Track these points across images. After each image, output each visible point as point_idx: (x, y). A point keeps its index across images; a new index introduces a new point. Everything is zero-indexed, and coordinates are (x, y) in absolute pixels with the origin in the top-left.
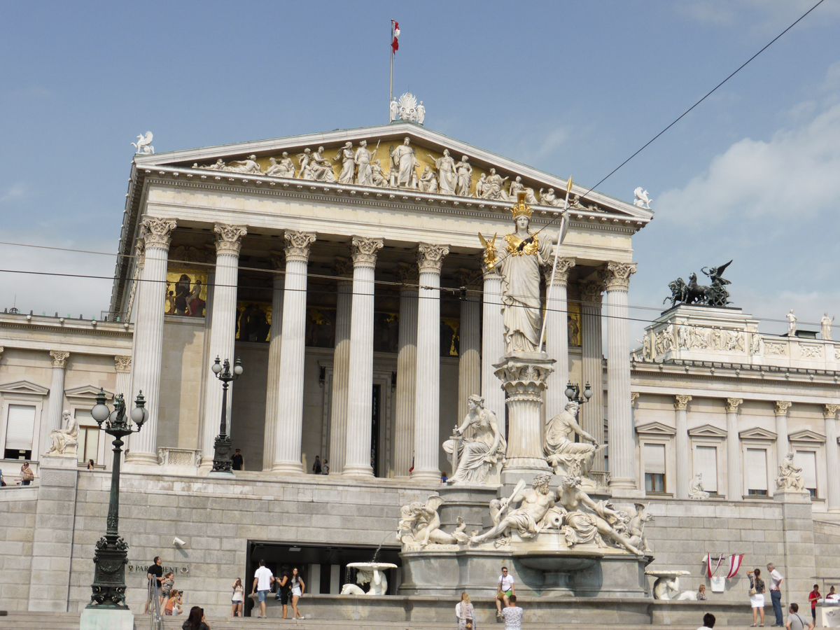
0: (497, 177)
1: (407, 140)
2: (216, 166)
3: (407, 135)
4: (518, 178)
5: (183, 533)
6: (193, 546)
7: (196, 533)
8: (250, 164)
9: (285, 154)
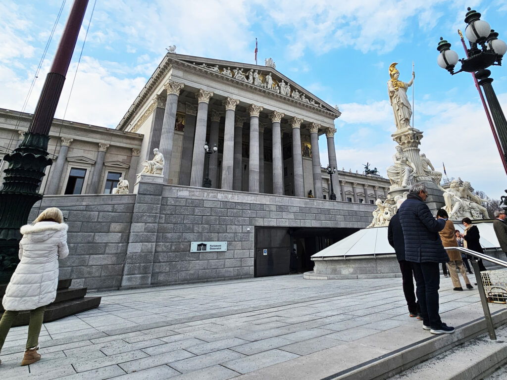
0: (298, 93)
1: (271, 74)
2: (202, 66)
3: (271, 72)
4: (304, 95)
5: (223, 223)
6: (228, 231)
7: (229, 223)
8: (216, 69)
9: (229, 68)
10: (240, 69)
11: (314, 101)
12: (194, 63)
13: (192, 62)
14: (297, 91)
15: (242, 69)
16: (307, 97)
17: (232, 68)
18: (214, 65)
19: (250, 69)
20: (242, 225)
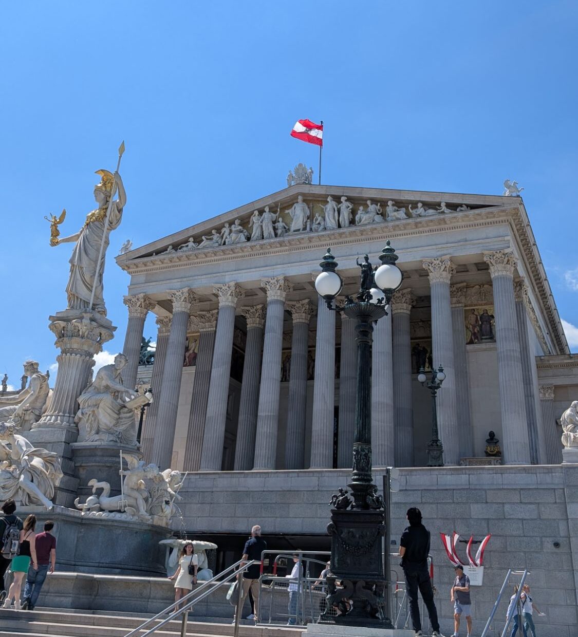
2: (167, 252)
8: (191, 244)
9: (213, 232)
10: (231, 223)
11: (420, 205)
12: (154, 254)
13: (149, 255)
14: (369, 202)
15: (237, 222)
16: (399, 204)
17: (219, 229)
18: (186, 241)
19: (252, 213)
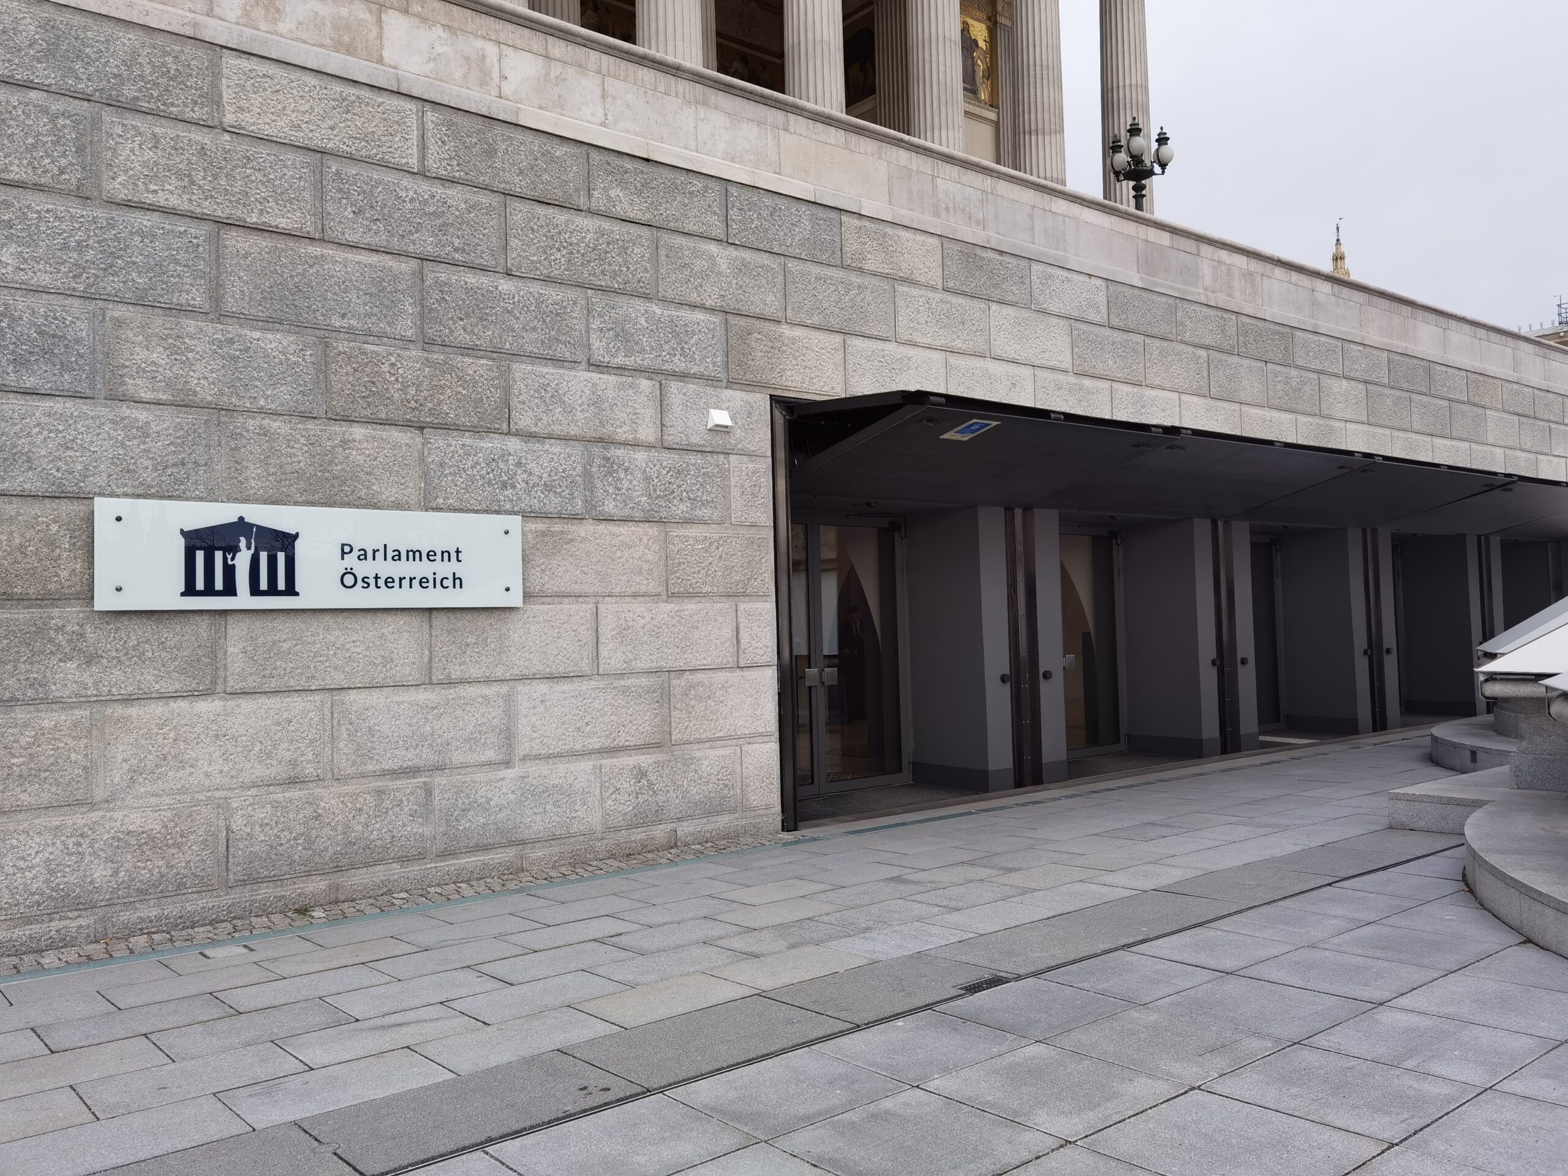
5: (464, 338)
6: (524, 420)
7: (530, 342)
20: (660, 375)
